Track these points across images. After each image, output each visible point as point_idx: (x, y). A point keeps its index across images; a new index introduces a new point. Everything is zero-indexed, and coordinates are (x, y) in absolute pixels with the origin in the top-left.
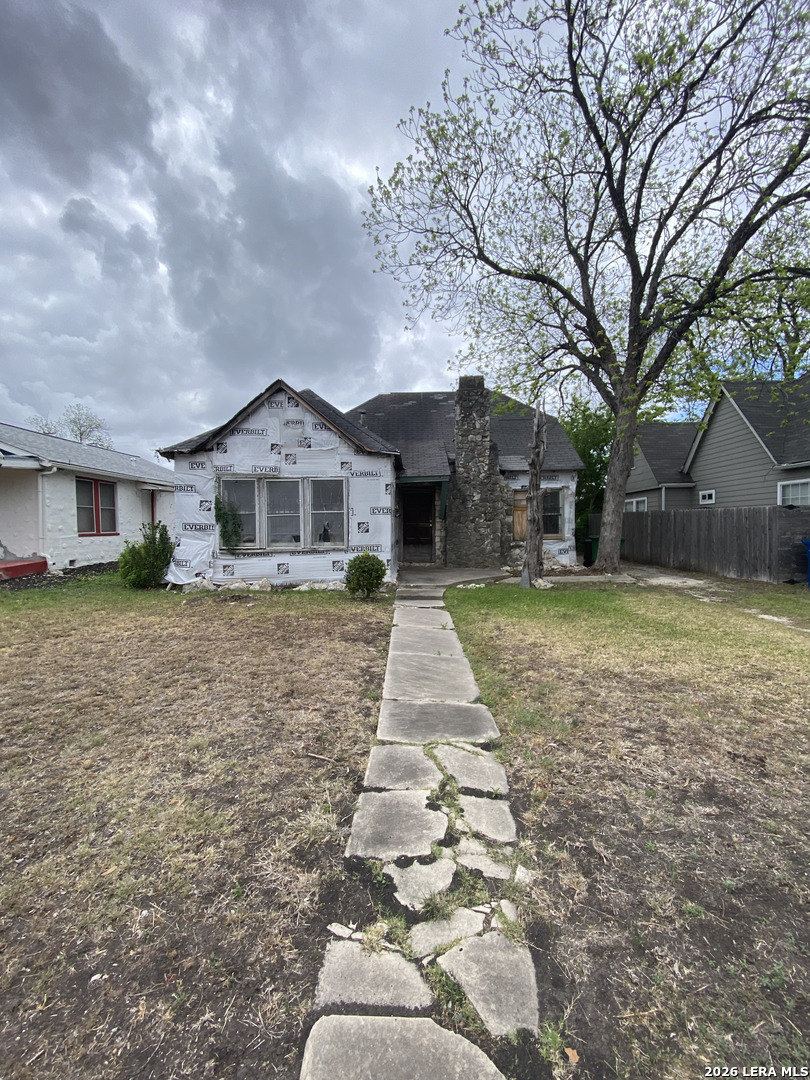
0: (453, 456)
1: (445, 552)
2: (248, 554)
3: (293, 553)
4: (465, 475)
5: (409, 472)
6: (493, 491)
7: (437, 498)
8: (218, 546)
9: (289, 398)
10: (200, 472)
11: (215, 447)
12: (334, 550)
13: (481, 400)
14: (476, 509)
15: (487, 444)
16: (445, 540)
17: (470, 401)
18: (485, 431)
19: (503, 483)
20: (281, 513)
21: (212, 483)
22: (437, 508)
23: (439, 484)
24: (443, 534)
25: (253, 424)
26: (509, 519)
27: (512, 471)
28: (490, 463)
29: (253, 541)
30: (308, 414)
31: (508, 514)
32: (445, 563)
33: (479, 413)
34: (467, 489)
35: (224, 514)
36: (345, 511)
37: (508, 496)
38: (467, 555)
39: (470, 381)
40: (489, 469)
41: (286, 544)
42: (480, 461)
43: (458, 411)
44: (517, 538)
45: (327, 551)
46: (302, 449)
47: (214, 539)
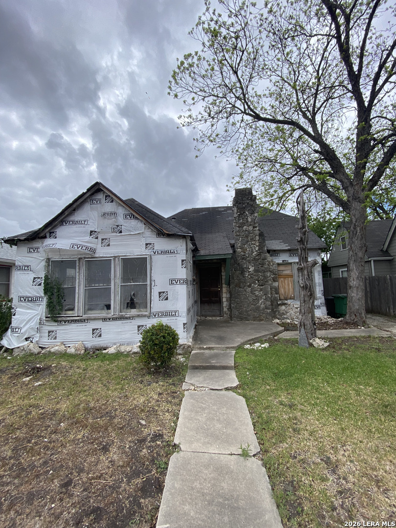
0: (233, 242)
1: (230, 309)
2: (68, 321)
3: (104, 319)
4: (243, 254)
5: (202, 252)
6: (263, 264)
7: (223, 270)
8: (44, 314)
9: (106, 196)
10: (35, 255)
11: (48, 235)
12: (138, 316)
13: (251, 203)
14: (251, 277)
15: (257, 232)
16: (230, 300)
17: (243, 204)
18: (255, 223)
19: (269, 258)
20: (96, 286)
21: (44, 263)
22: (224, 277)
23: (224, 260)
24: (228, 296)
25: (78, 216)
26: (276, 284)
27: (275, 251)
28: (259, 245)
29: (73, 309)
30: (120, 208)
31: (274, 280)
32: (231, 318)
33: (250, 211)
34: (244, 264)
35: (51, 287)
36: (148, 283)
37: (273, 267)
38: (247, 312)
39: (243, 191)
40: (259, 249)
41: (99, 312)
42: (252, 244)
43: (235, 211)
44: (282, 297)
45: (133, 317)
46: (115, 234)
47: (41, 309)
